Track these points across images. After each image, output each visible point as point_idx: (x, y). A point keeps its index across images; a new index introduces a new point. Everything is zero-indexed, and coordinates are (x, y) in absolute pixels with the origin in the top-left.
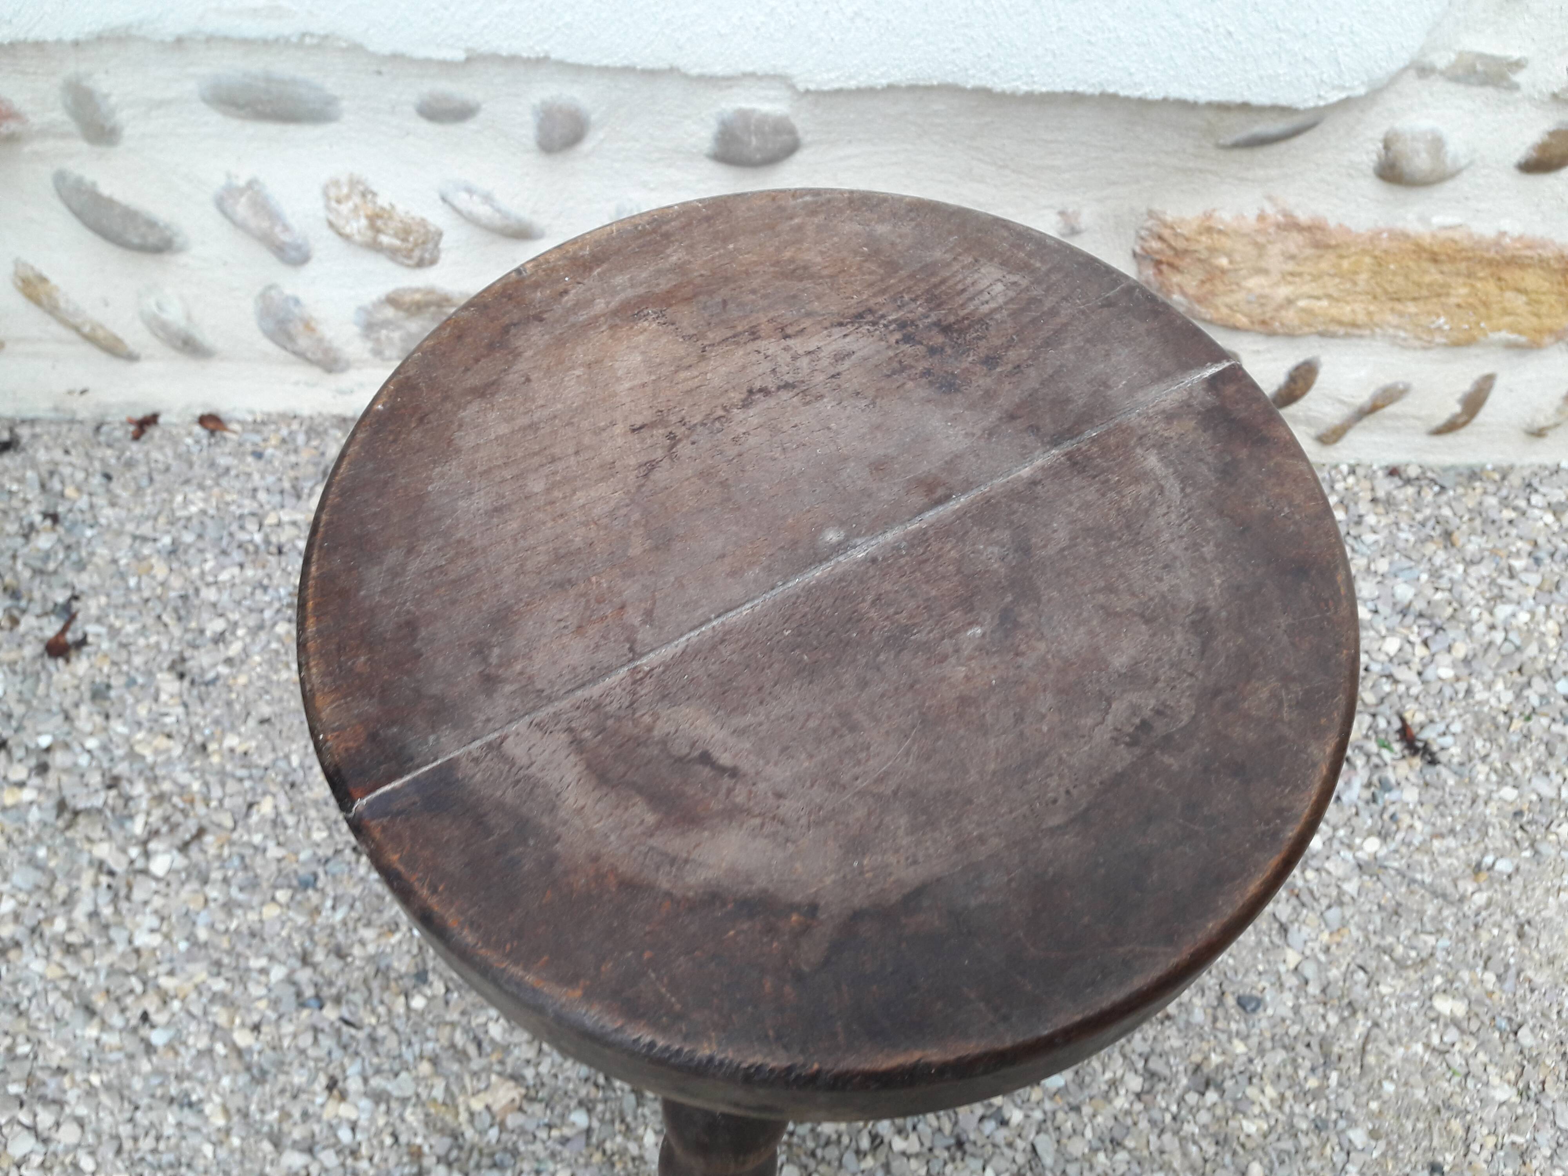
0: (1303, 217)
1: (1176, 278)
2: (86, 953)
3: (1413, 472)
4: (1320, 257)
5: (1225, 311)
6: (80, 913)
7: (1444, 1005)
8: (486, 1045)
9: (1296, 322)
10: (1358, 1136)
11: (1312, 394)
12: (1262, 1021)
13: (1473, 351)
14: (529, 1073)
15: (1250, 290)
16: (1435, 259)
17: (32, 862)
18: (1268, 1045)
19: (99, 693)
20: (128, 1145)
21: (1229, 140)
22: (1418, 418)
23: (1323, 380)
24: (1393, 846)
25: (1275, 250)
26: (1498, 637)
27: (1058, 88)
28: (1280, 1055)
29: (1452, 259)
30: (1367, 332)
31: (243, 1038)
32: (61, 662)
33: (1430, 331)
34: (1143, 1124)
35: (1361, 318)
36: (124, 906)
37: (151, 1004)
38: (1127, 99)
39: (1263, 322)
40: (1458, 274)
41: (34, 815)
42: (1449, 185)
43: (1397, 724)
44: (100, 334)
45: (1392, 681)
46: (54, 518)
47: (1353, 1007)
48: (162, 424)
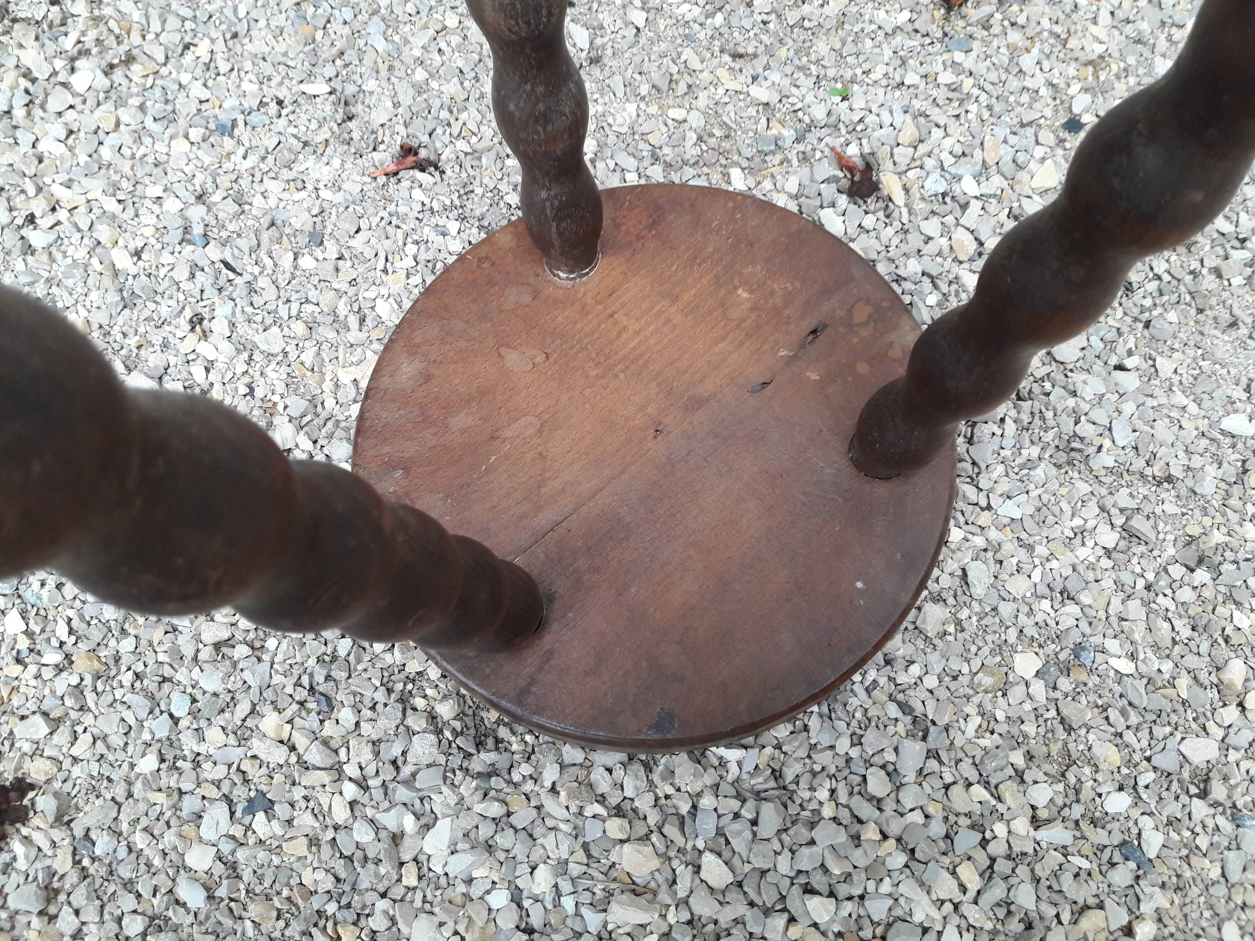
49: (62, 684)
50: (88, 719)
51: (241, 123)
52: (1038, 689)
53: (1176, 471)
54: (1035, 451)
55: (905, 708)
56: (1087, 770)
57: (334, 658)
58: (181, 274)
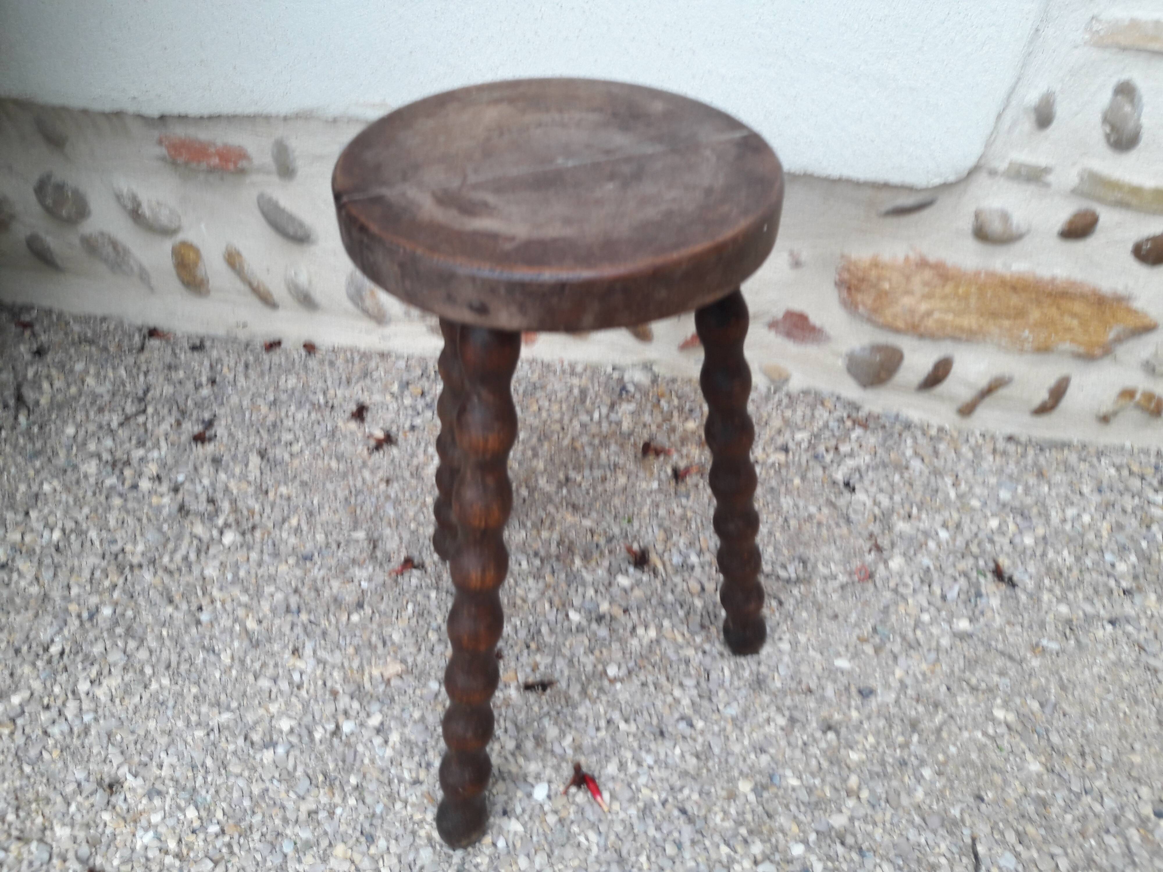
0: (931, 260)
1: (859, 297)
2: (176, 576)
3: (1023, 439)
4: (944, 285)
5: (890, 318)
6: (178, 557)
7: (999, 714)
8: (389, 643)
9: (935, 327)
10: (927, 773)
11: (951, 377)
12: (873, 703)
13: (1052, 357)
14: (410, 660)
15: (903, 305)
16: (1014, 290)
17: (160, 530)
18: (874, 715)
19: (216, 461)
20: (174, 664)
21: (883, 210)
22: (1023, 400)
23: (957, 369)
24: (977, 626)
25: (916, 279)
26: (1068, 527)
28: (882, 723)
29: (1025, 290)
30: (980, 338)
31: (251, 624)
32: (199, 445)
33: (1021, 341)
34: (783, 743)
36: (203, 557)
37: (205, 602)
39: (914, 326)
40: (1031, 301)
41: (165, 512)
42: (1018, 244)
43: (992, 565)
44: (262, 289)
45: (992, 541)
46: (213, 382)
47: (936, 705)
48: (283, 346)
49: (219, 844)
50: (235, 860)
51: (316, 554)
52: (752, 797)
53: (813, 686)
54: (742, 683)
55: (683, 811)
56: (780, 835)
57: (374, 815)
58: (286, 629)
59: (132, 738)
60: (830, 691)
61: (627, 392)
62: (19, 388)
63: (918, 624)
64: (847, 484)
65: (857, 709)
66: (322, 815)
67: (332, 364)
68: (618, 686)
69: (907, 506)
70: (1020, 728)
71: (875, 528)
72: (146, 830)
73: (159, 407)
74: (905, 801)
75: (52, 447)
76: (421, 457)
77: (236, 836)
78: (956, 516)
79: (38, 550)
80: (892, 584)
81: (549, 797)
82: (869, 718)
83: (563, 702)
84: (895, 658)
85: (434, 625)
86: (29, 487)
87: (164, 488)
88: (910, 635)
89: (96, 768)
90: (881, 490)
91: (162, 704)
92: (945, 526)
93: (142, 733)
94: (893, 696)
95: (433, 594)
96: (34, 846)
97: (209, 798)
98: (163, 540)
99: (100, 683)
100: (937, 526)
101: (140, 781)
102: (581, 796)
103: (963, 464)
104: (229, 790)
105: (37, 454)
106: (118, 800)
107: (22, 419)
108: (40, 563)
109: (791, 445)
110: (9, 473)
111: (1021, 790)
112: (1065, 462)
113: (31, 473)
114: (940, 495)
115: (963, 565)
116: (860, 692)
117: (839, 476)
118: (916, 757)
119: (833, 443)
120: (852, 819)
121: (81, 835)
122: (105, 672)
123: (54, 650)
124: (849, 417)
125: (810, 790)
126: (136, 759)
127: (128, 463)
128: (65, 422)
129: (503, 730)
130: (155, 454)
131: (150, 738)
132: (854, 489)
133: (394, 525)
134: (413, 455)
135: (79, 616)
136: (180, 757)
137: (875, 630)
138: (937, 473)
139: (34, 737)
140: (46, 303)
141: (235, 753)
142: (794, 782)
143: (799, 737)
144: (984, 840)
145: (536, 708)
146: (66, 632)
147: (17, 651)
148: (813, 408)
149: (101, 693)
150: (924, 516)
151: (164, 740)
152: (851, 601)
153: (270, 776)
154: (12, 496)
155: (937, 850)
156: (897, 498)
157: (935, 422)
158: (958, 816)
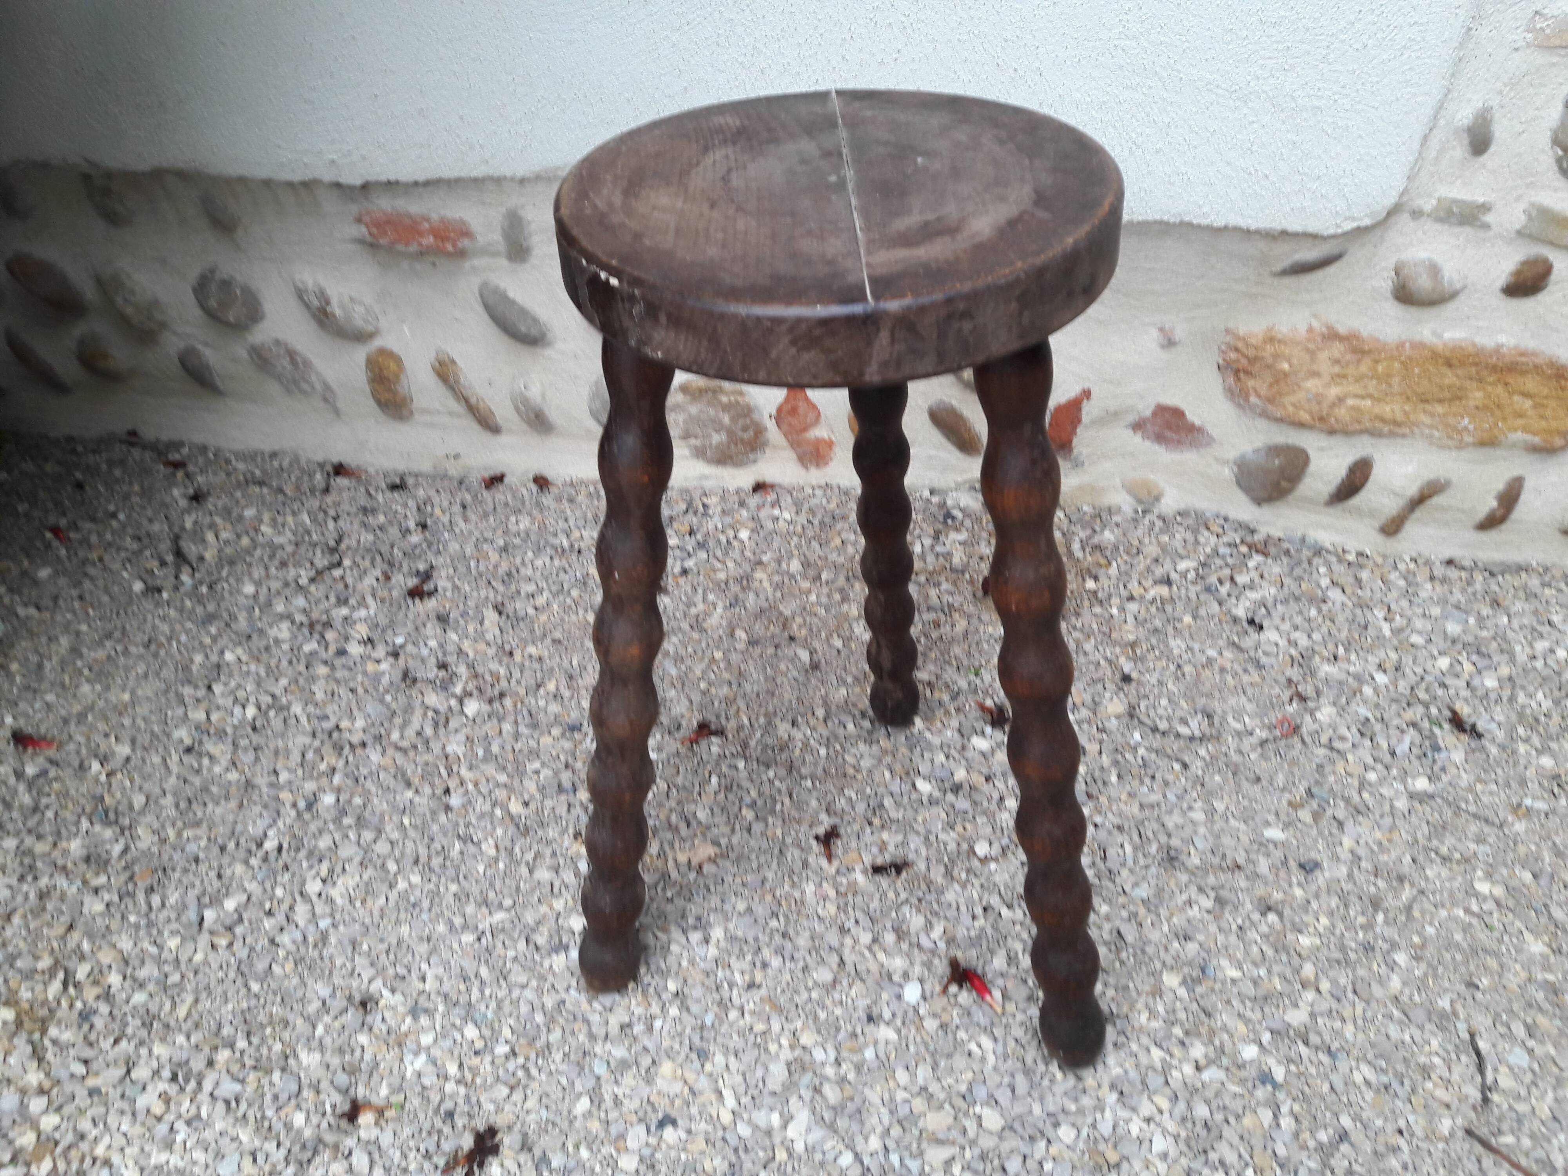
0: (1342, 330)
1: (1251, 383)
2: (412, 754)
3: (1467, 563)
4: (1359, 361)
5: (1291, 409)
6: (410, 732)
7: (1483, 887)
8: (694, 823)
9: (1348, 418)
10: (1401, 958)
11: (1370, 485)
12: (1321, 878)
13: (1499, 452)
14: (724, 842)
15: (1308, 391)
16: (1449, 364)
17: (382, 701)
18: (1323, 893)
19: (442, 619)
20: (423, 859)
21: (1279, 267)
22: (1463, 511)
23: (1378, 473)
24: (1440, 785)
25: (1323, 356)
26: (1539, 664)
27: (1150, 218)
28: (1334, 902)
29: (1462, 364)
30: (1407, 431)
31: (515, 807)
33: (1459, 432)
34: (1213, 928)
35: (1399, 416)
36: (442, 731)
37: (452, 784)
38: (1199, 227)
39: (1322, 419)
40: (1471, 378)
41: (385, 680)
42: (1451, 306)
43: (1447, 714)
44: (482, 409)
45: (1443, 685)
46: (424, 526)
47: (1401, 879)
48: (506, 480)
49: (511, 1066)
50: (534, 1084)
52: (1182, 992)
53: (1241, 861)
54: (1149, 861)
56: (1225, 1036)
57: (702, 1027)
58: (562, 810)
59: (383, 947)
60: (1263, 866)
61: (953, 518)
62: (176, 539)
63: (1363, 785)
64: (1251, 622)
65: (1300, 885)
66: (638, 1029)
67: (571, 501)
68: (993, 866)
69: (1331, 646)
70: (1511, 903)
71: (1294, 673)
72: (416, 1054)
73: (358, 559)
74: (1377, 991)
75: (228, 610)
76: (701, 607)
77: (533, 1056)
78: (1393, 656)
79: (229, 730)
80: (1324, 739)
81: (924, 998)
82: (1317, 896)
83: (924, 887)
84: (1341, 824)
85: (747, 800)
86: (207, 657)
87: (381, 651)
88: (1356, 798)
89: (341, 982)
90: (1296, 628)
91: (414, 905)
92: (1380, 667)
93: (394, 941)
94: (1344, 870)
95: (741, 764)
96: (276, 1076)
97: (490, 1014)
98: (389, 714)
99: (334, 884)
100: (1372, 668)
101: (399, 997)
102: (965, 997)
103: (1394, 594)
104: (515, 1003)
105: (210, 618)
106: (374, 1019)
107: (185, 578)
108: (235, 744)
109: (1174, 576)
110: (179, 642)
111: (1524, 975)
112: (1525, 587)
113: (208, 641)
114: (1371, 631)
115: (1409, 715)
116: (1302, 866)
117: (1240, 612)
118: (1385, 940)
119: (1227, 572)
120: (1313, 1015)
121: (335, 1062)
122: (338, 869)
123: (270, 845)
124: (1242, 542)
125: (1255, 983)
126: (391, 971)
127: (328, 624)
128: (239, 580)
129: (853, 920)
130: (363, 613)
131: (404, 946)
132: (1261, 628)
133: (679, 686)
134: (690, 604)
135: (294, 805)
136: (447, 966)
137: (1310, 793)
138: (1363, 605)
139: (258, 948)
140: (198, 438)
141: (515, 959)
142: (1233, 973)
143: (1232, 920)
144: (1485, 1035)
145: (891, 895)
146: (280, 823)
147: (223, 849)
148: (1196, 532)
149: (336, 893)
150: (1353, 657)
151: (423, 949)
152: (1275, 761)
153: (565, 985)
154: (187, 668)
155: (1427, 1048)
156: (1316, 636)
157: (1352, 546)
158: (1448, 1007)
